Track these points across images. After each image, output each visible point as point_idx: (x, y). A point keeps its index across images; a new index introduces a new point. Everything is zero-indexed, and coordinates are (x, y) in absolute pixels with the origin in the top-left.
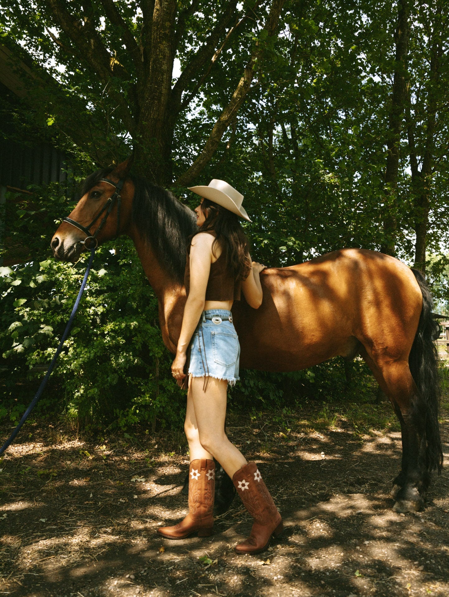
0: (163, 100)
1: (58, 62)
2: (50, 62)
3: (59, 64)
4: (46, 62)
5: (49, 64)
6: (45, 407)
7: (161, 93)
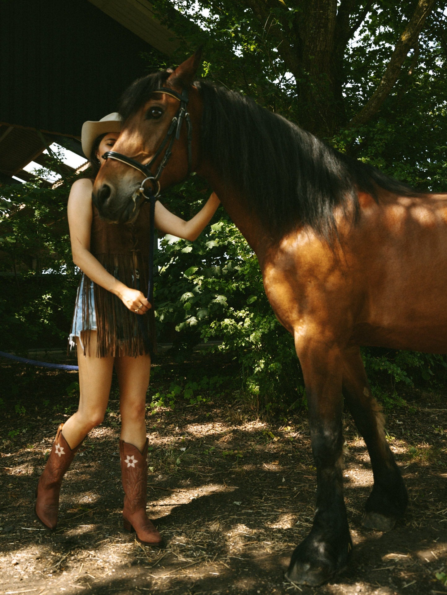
0: (330, 26)
1: (202, 6)
2: (194, 7)
3: (203, 8)
4: (190, 8)
5: (193, 10)
6: (218, 385)
7: (328, 19)
